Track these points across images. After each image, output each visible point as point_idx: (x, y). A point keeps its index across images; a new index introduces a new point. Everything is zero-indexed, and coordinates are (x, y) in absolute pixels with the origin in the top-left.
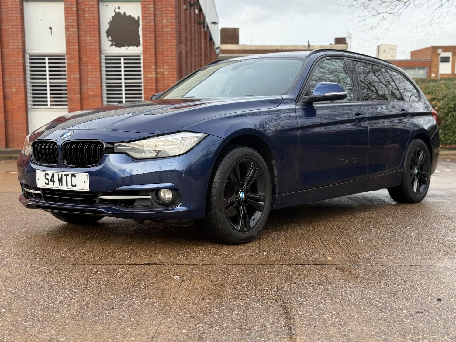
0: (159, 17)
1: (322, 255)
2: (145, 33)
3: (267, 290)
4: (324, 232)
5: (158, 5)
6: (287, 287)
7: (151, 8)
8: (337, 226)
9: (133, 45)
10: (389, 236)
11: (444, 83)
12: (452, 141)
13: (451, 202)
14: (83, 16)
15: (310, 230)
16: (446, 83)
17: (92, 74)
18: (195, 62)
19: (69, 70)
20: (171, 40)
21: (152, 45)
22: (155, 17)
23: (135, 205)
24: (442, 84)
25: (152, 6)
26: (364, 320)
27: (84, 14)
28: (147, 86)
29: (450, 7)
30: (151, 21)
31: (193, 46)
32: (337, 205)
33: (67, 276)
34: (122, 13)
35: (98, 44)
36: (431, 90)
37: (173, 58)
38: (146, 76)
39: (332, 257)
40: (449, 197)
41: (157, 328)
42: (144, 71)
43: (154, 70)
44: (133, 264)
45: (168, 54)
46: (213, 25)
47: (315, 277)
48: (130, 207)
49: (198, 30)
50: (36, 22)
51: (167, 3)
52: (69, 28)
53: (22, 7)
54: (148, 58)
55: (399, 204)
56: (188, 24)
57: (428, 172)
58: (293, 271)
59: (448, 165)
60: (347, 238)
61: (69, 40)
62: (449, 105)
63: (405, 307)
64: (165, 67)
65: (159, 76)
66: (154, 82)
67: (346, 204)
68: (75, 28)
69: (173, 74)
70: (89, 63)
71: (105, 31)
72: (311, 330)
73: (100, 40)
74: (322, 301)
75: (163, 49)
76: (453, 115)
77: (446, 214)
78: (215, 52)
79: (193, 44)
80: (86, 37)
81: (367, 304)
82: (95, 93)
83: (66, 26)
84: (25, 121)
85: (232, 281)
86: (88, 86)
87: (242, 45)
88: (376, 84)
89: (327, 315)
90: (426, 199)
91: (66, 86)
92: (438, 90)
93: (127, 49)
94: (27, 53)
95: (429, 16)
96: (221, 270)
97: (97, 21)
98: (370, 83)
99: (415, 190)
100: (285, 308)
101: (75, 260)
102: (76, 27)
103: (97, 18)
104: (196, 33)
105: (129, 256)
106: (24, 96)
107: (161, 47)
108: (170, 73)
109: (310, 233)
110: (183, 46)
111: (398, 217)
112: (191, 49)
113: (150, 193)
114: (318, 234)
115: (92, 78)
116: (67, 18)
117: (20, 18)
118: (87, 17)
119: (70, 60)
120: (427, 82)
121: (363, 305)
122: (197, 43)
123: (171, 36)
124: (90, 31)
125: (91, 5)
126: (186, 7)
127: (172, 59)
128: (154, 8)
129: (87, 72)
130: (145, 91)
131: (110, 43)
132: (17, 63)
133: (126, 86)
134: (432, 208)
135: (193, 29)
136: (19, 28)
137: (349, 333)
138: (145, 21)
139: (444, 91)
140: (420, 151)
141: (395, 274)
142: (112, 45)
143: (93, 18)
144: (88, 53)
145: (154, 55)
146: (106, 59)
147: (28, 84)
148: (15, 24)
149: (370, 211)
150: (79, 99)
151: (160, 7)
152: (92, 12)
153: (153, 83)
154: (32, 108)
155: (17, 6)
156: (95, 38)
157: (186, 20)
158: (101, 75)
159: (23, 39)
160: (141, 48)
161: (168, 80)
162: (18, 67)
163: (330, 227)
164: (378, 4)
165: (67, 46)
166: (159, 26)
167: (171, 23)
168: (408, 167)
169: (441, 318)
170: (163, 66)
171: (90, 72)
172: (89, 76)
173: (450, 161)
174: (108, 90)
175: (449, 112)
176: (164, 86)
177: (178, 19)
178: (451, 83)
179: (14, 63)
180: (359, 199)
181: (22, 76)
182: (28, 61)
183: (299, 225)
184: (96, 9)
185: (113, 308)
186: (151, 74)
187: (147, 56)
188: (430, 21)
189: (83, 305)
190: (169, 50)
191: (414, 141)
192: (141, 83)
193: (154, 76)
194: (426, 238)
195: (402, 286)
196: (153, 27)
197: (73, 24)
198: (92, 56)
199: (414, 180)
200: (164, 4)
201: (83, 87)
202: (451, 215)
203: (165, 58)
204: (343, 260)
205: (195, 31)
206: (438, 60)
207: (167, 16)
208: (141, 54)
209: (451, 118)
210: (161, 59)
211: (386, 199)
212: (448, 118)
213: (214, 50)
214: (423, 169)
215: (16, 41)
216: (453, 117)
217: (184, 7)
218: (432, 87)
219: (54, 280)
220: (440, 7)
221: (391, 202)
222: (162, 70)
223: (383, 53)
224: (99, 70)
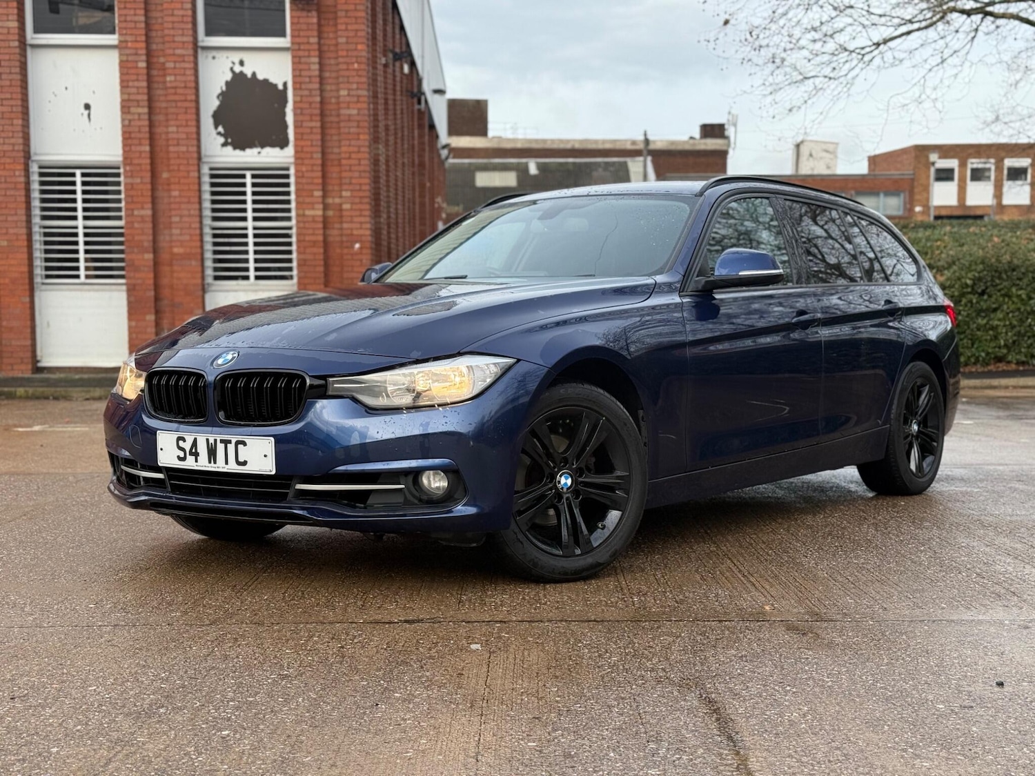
0: (331, 84)
1: (750, 601)
2: (301, 118)
3: (663, 670)
4: (742, 554)
5: (329, 58)
6: (702, 664)
7: (314, 63)
8: (764, 543)
9: (273, 145)
10: (875, 563)
11: (951, 233)
12: (969, 358)
13: (987, 492)
14: (160, 79)
15: (712, 552)
16: (955, 233)
17: (179, 209)
18: (403, 179)
19: (130, 200)
20: (358, 134)
21: (316, 146)
22: (321, 83)
23: (369, 502)
24: (945, 235)
25: (316, 60)
26: (866, 723)
27: (165, 75)
28: (304, 235)
29: (961, 66)
30: (314, 93)
31: (399, 145)
32: (753, 498)
33: (254, 646)
34: (249, 75)
35: (195, 142)
36: (923, 247)
37: (363, 174)
38: (301, 212)
39: (772, 605)
40: (981, 481)
41: (476, 739)
42: (298, 203)
43: (320, 200)
44: (377, 622)
45: (350, 165)
46: (437, 96)
47: (749, 644)
48: (361, 508)
49: (408, 108)
50: (54, 93)
51: (350, 54)
52: (129, 107)
53: (23, 60)
54: (306, 175)
55: (880, 497)
56: (390, 97)
57: (938, 430)
58: (703, 634)
59: (965, 410)
60: (792, 567)
61: (130, 133)
62: (963, 280)
63: (938, 699)
64: (344, 194)
65: (330, 213)
66: (321, 225)
67: (770, 497)
68: (143, 107)
69: (361, 210)
70: (175, 184)
71: (211, 112)
72: (771, 740)
73: (198, 133)
74: (777, 688)
75: (340, 153)
76: (971, 302)
77: (982, 517)
78: (439, 156)
79: (399, 141)
80: (167, 127)
81: (865, 694)
82: (188, 250)
83: (123, 101)
84: (28, 312)
85: (589, 653)
86: (171, 235)
87: (493, 138)
88: (819, 242)
89: (795, 714)
90: (935, 486)
91: (121, 235)
92: (938, 248)
93: (259, 153)
94: (33, 161)
95: (915, 84)
96: (560, 632)
97: (194, 91)
98: (809, 240)
99: (913, 467)
100: (710, 702)
101: (255, 615)
102: (146, 103)
103: (193, 85)
104: (405, 116)
105: (363, 606)
106: (26, 256)
107: (336, 150)
108: (354, 207)
109: (714, 559)
110: (380, 146)
111: (885, 525)
112: (396, 152)
113: (402, 479)
114: (730, 559)
115: (181, 216)
116: (125, 84)
117: (19, 83)
118: (171, 82)
119: (132, 176)
120: (913, 228)
121: (858, 696)
122: (406, 138)
123: (358, 127)
124: (177, 114)
125: (179, 56)
126: (386, 60)
127: (360, 177)
128: (320, 64)
129: (170, 203)
130: (298, 247)
131: (222, 140)
132: (10, 183)
133: (256, 236)
134: (950, 505)
135: (398, 108)
136: (16, 106)
137: (844, 745)
138: (300, 93)
139: (951, 249)
140: (923, 386)
141: (904, 637)
142: (224, 145)
143: (183, 85)
144: (172, 162)
145: (320, 168)
146: (212, 176)
147: (36, 229)
148: (8, 96)
149: (825, 512)
150: (151, 263)
151: (332, 62)
152: (182, 72)
153: (318, 229)
154: (43, 284)
155: (12, 57)
156: (187, 130)
157: (386, 88)
158: (200, 210)
159: (26, 130)
160: (290, 151)
161: (351, 222)
162: (12, 192)
163: (751, 544)
164: (805, 58)
165: (125, 145)
166: (330, 103)
167: (359, 96)
168: (899, 421)
169: (1009, 717)
170: (341, 191)
171: (175, 203)
172: (173, 213)
173: (968, 403)
174: (215, 244)
175: (963, 295)
176: (341, 235)
177: (371, 87)
178: (965, 231)
179: (6, 182)
180: (796, 486)
181: (23, 212)
182: (35, 178)
183: (686, 542)
184: (192, 65)
185: (377, 705)
186: (313, 209)
187: (304, 169)
188: (917, 95)
189: (315, 699)
190: (353, 156)
191: (911, 364)
192: (290, 228)
193: (320, 213)
194: (951, 567)
195: (924, 660)
196: (318, 106)
197: (139, 97)
198: (182, 168)
199: (911, 446)
200: (342, 57)
201: (161, 238)
202: (991, 519)
203: (344, 174)
204: (795, 610)
205: (402, 113)
206: (928, 177)
207: (348, 82)
208: (291, 163)
209: (966, 309)
210: (334, 175)
211: (853, 487)
212: (961, 308)
213: (438, 150)
214: (929, 425)
215: (11, 134)
216: (972, 306)
217: (383, 61)
218: (924, 240)
219: (232, 654)
220: (938, 65)
221: (864, 492)
222: (337, 200)
223: (808, 159)
224: (196, 200)
